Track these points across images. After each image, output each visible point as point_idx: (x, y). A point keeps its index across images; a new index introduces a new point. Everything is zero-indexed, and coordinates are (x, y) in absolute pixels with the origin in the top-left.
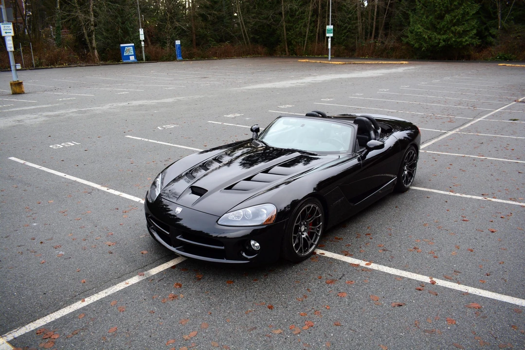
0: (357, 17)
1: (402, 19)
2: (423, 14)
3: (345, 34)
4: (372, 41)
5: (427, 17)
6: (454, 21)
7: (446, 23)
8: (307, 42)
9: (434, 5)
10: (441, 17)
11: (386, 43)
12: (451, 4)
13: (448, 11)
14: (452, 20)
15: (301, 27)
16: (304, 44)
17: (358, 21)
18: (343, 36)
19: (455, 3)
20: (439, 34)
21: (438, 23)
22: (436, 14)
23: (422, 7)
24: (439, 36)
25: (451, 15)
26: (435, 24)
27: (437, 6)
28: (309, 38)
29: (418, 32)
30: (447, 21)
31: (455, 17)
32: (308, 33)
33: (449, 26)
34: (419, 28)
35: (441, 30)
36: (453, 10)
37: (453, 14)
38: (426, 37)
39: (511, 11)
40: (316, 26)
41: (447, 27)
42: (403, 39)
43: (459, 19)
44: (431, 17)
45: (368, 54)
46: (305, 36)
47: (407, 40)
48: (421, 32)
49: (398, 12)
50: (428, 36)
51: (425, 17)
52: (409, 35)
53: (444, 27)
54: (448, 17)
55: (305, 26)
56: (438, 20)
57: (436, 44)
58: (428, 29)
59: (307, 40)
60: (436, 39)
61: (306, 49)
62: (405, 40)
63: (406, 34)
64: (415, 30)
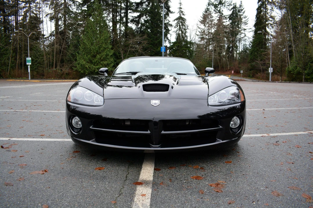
0: (43, 55)
1: (71, 57)
2: (84, 54)
3: (36, 65)
4: (54, 69)
5: (87, 56)
6: (102, 58)
7: (97, 59)
8: (10, 70)
9: (90, 49)
10: (94, 56)
11: (64, 70)
12: (99, 50)
13: (98, 53)
14: (100, 58)
15: (5, 60)
16: (8, 71)
17: (44, 57)
18: (35, 66)
19: (101, 49)
20: (94, 65)
21: (93, 59)
22: (92, 54)
23: (83, 51)
24: (94, 67)
25: (100, 55)
26: (91, 60)
27: (92, 50)
28: (12, 67)
29: (82, 64)
30: (98, 59)
31: (102, 56)
32: (11, 64)
33: (100, 61)
34: (83, 62)
35: (95, 63)
36: (100, 53)
37: (101, 55)
38: (88, 67)
39: (128, 55)
40: (16, 59)
41: (98, 61)
42: (74, 68)
43: (104, 58)
44: (89, 56)
45: (53, 77)
46: (8, 66)
47: (76, 69)
48: (84, 64)
49: (68, 53)
50: (88, 66)
51: (85, 56)
52: (77, 66)
53: (96, 61)
54: (98, 56)
55: (8, 59)
56: (93, 58)
57: (93, 71)
58: (88, 62)
59: (10, 68)
60: (93, 68)
61: (9, 74)
62: (75, 69)
63: (75, 65)
64: (81, 63)
